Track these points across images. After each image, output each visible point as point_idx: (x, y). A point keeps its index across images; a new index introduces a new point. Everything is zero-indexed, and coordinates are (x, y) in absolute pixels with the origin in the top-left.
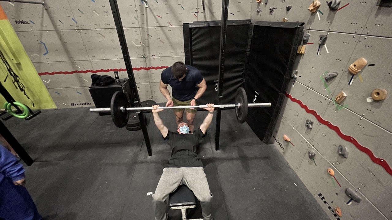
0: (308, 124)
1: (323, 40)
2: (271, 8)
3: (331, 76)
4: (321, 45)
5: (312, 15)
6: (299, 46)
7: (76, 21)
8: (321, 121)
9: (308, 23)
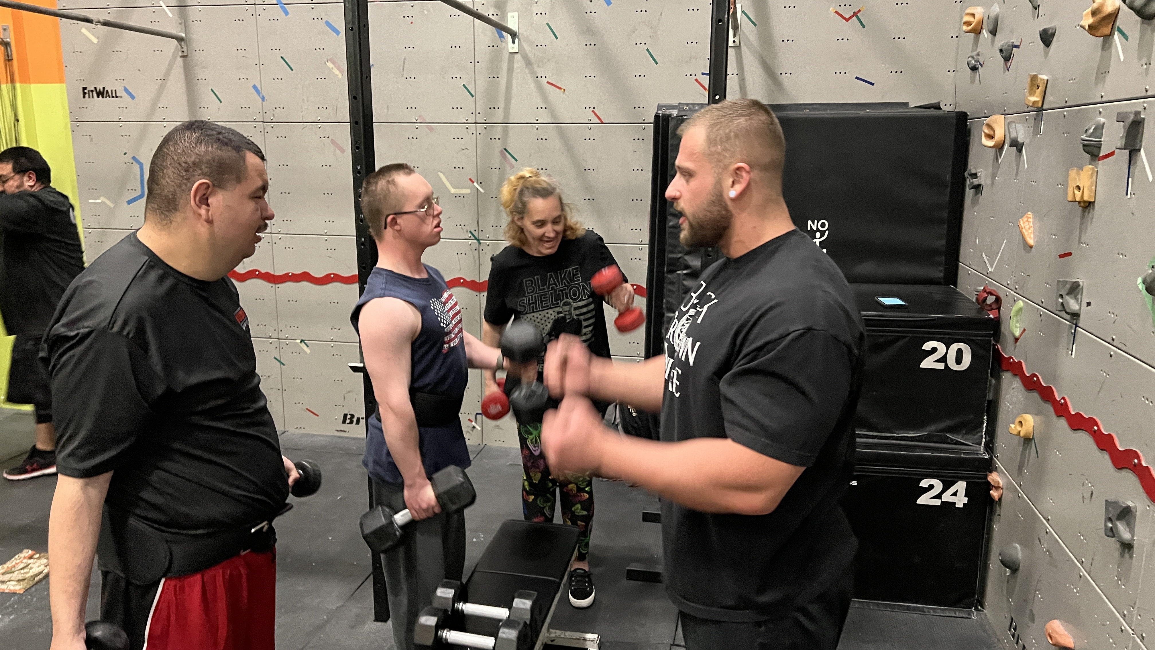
0: (1111, 520)
1: (1134, 132)
2: (1005, 45)
4: (1133, 152)
5: (1103, 48)
6: (1073, 173)
7: (264, 93)
9: (1097, 80)
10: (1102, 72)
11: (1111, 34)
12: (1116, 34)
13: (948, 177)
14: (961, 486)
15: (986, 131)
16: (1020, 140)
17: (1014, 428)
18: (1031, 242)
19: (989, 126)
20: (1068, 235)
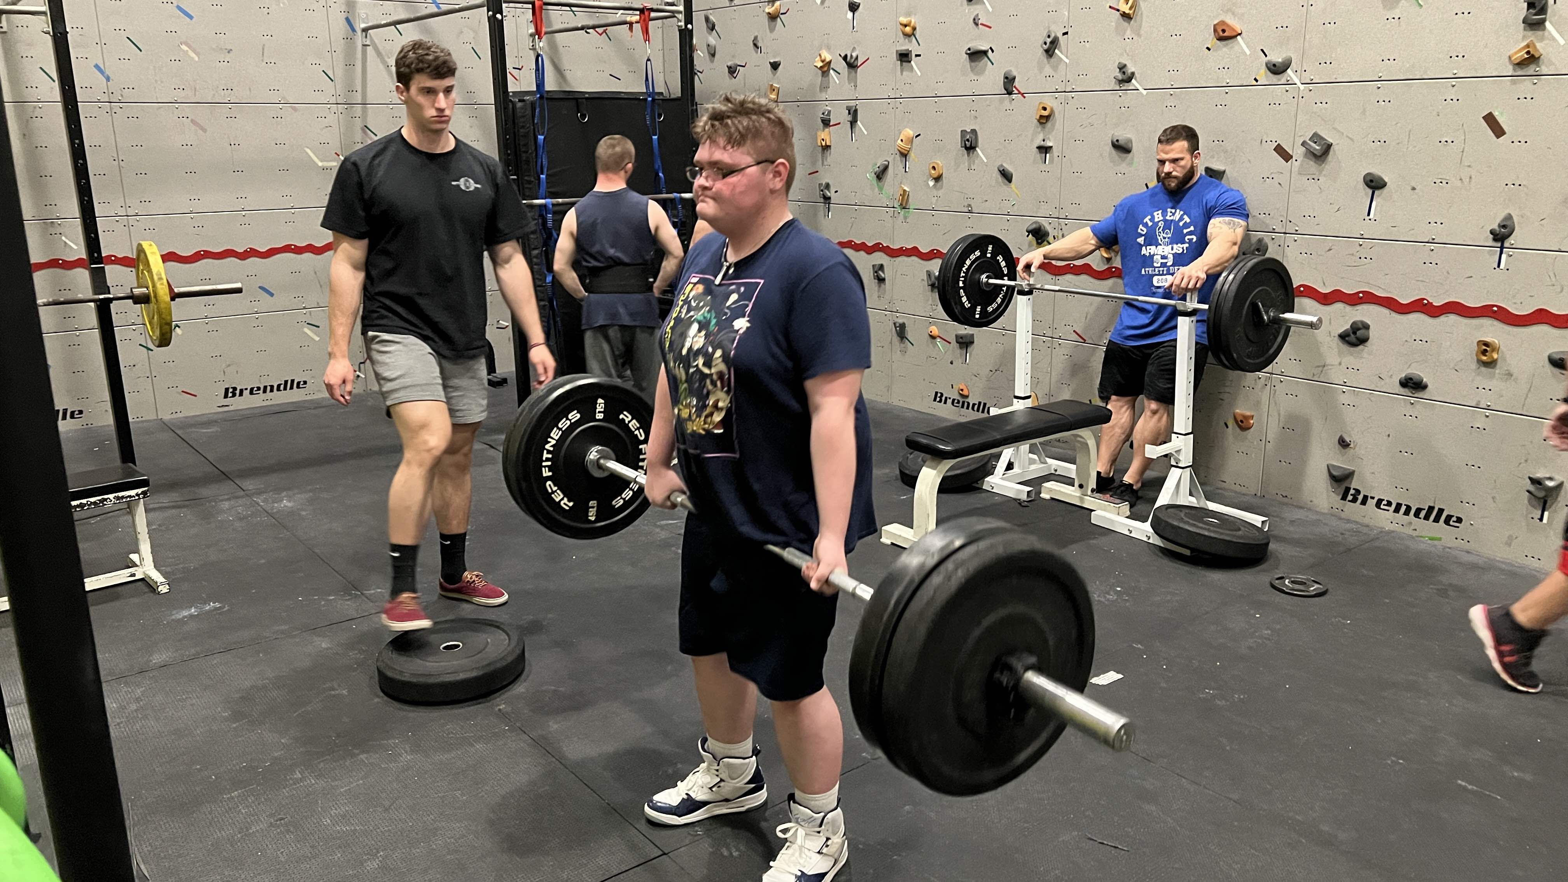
0: (876, 272)
1: (854, 114)
2: (727, 64)
3: (882, 168)
4: (853, 123)
5: (822, 76)
6: (819, 133)
7: (108, 73)
8: (893, 253)
9: (821, 90)
10: (824, 87)
11: (828, 70)
12: (831, 71)
20: (814, 163)
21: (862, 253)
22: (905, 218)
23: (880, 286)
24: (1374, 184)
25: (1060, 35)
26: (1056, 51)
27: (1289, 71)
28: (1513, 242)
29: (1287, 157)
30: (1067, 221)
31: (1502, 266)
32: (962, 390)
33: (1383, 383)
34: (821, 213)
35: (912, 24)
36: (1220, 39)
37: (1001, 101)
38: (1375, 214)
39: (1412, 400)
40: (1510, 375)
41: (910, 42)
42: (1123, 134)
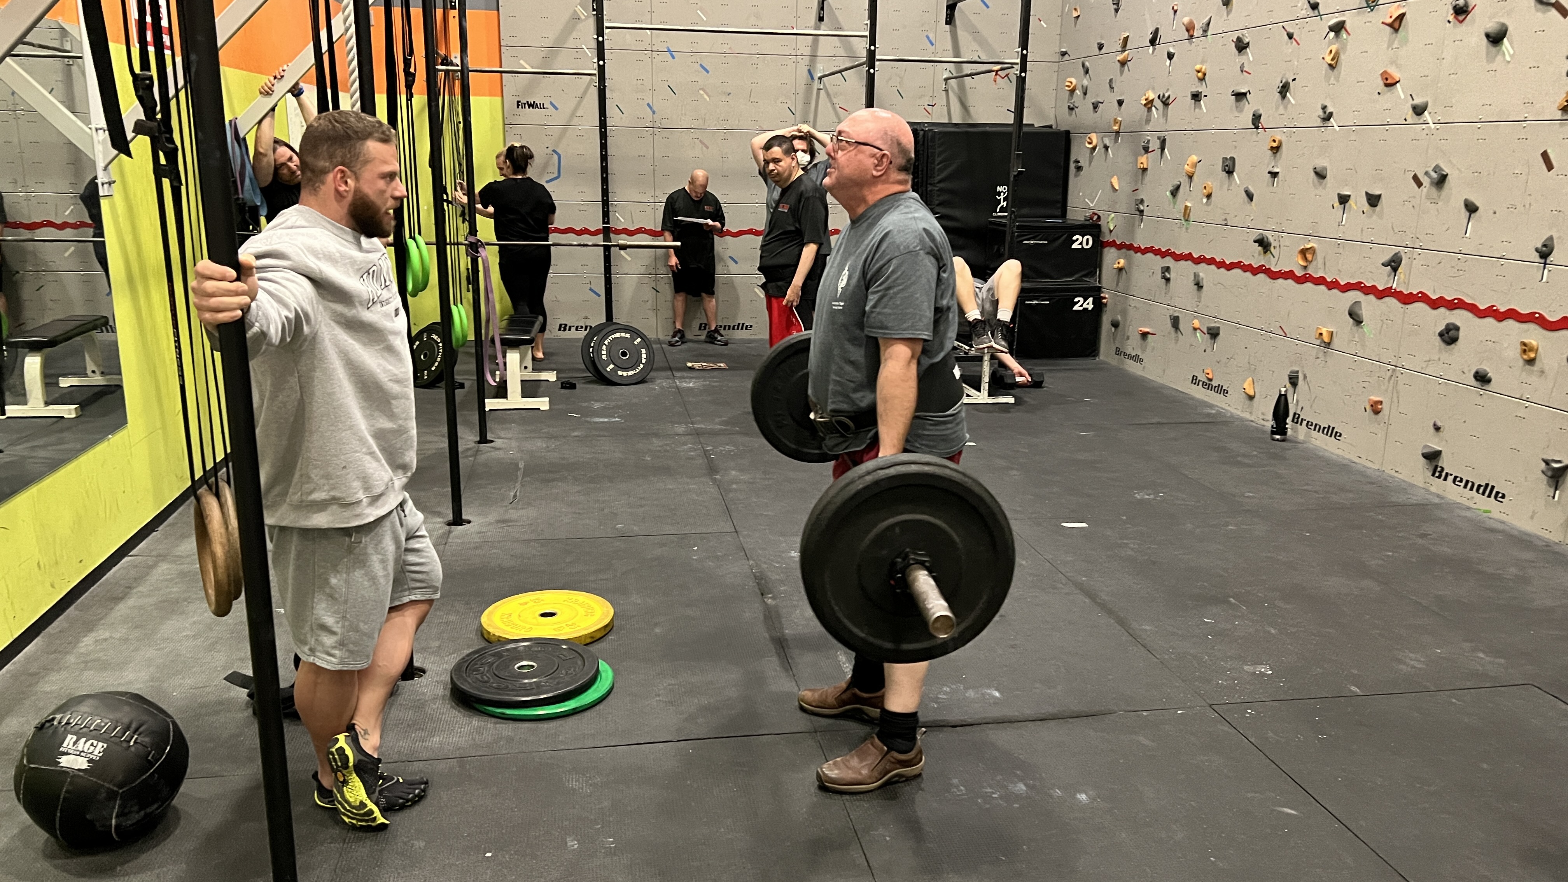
0: (1164, 275)
1: (1163, 142)
2: (1093, 101)
3: (1176, 187)
4: (1162, 149)
5: (1148, 112)
6: (1139, 158)
7: (655, 109)
8: (1178, 258)
9: (1146, 124)
10: (1148, 121)
11: (1151, 107)
12: (1153, 108)
13: (1062, 163)
14: (1091, 300)
15: (1089, 140)
16: (1108, 145)
17: (1116, 266)
18: (1117, 188)
19: (1089, 138)
20: (1136, 182)
21: (1158, 257)
22: (1187, 229)
23: (1166, 285)
24: (1471, 208)
25: (1290, 80)
26: (1288, 94)
27: (1426, 113)
28: (1552, 259)
29: (1419, 184)
30: (1283, 235)
31: (1544, 280)
32: (1208, 374)
33: (1464, 376)
34: (1137, 223)
35: (1203, 70)
36: (1387, 85)
37: (1252, 133)
38: (1470, 234)
39: (1482, 392)
40: (1542, 372)
41: (1202, 84)
42: (1321, 163)
